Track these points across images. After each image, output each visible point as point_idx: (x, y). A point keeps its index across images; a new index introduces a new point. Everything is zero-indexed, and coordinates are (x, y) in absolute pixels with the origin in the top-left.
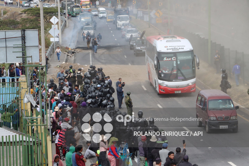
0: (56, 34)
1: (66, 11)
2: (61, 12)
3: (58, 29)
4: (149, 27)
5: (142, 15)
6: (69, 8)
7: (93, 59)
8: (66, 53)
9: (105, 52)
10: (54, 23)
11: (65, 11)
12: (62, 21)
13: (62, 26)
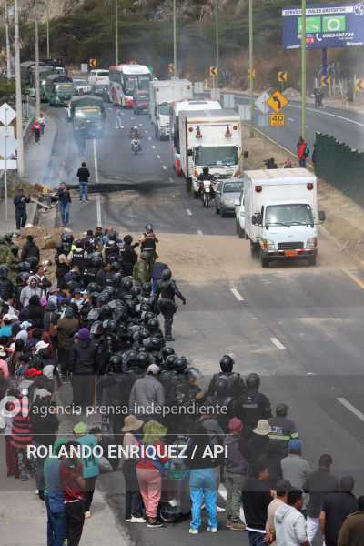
0: (11, 152)
1: (36, 91)
2: (23, 93)
3: (16, 137)
4: (252, 136)
5: (232, 105)
6: (44, 82)
7: (105, 216)
8: (36, 200)
9: (137, 199)
10: (4, 122)
11: (33, 90)
12: (25, 117)
13: (25, 131)
